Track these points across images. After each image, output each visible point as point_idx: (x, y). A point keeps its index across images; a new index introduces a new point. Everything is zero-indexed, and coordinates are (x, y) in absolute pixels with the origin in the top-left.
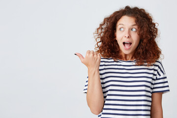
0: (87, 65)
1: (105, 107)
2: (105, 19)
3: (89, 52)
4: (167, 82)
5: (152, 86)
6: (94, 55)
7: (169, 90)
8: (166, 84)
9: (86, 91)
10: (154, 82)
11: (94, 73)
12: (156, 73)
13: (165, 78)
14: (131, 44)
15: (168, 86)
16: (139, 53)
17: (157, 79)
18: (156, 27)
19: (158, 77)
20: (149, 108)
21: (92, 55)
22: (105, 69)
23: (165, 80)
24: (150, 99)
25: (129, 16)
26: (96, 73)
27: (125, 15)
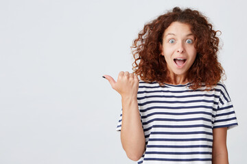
0: (120, 91)
1: (148, 150)
2: (145, 26)
3: (122, 74)
4: (233, 112)
5: (213, 119)
6: (128, 78)
7: (237, 124)
8: (232, 116)
9: (120, 128)
10: (215, 113)
11: (130, 103)
12: (217, 100)
13: (232, 106)
14: (184, 61)
15: (235, 118)
16: (195, 73)
17: (219, 109)
18: (216, 36)
19: (221, 106)
20: (210, 150)
21: (126, 77)
22: (146, 97)
23: (231, 110)
24: (211, 137)
26: (133, 102)
27: (176, 21)
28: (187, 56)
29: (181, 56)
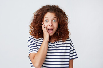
4: (76, 52)
7: (77, 58)
14: (52, 30)
15: (76, 55)
25: (51, 12)
27: (48, 12)
28: (54, 27)
29: (51, 27)
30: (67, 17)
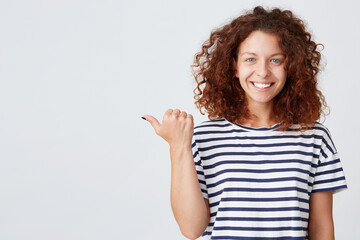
1: (218, 224)
4: (341, 169)
5: (312, 180)
7: (345, 187)
8: (339, 175)
10: (314, 171)
12: (318, 152)
13: (338, 161)
15: (343, 178)
16: (284, 105)
17: (320, 164)
18: (317, 50)
19: (323, 160)
20: (305, 224)
23: (337, 166)
24: (306, 206)
27: (257, 29)
30: (317, 53)
